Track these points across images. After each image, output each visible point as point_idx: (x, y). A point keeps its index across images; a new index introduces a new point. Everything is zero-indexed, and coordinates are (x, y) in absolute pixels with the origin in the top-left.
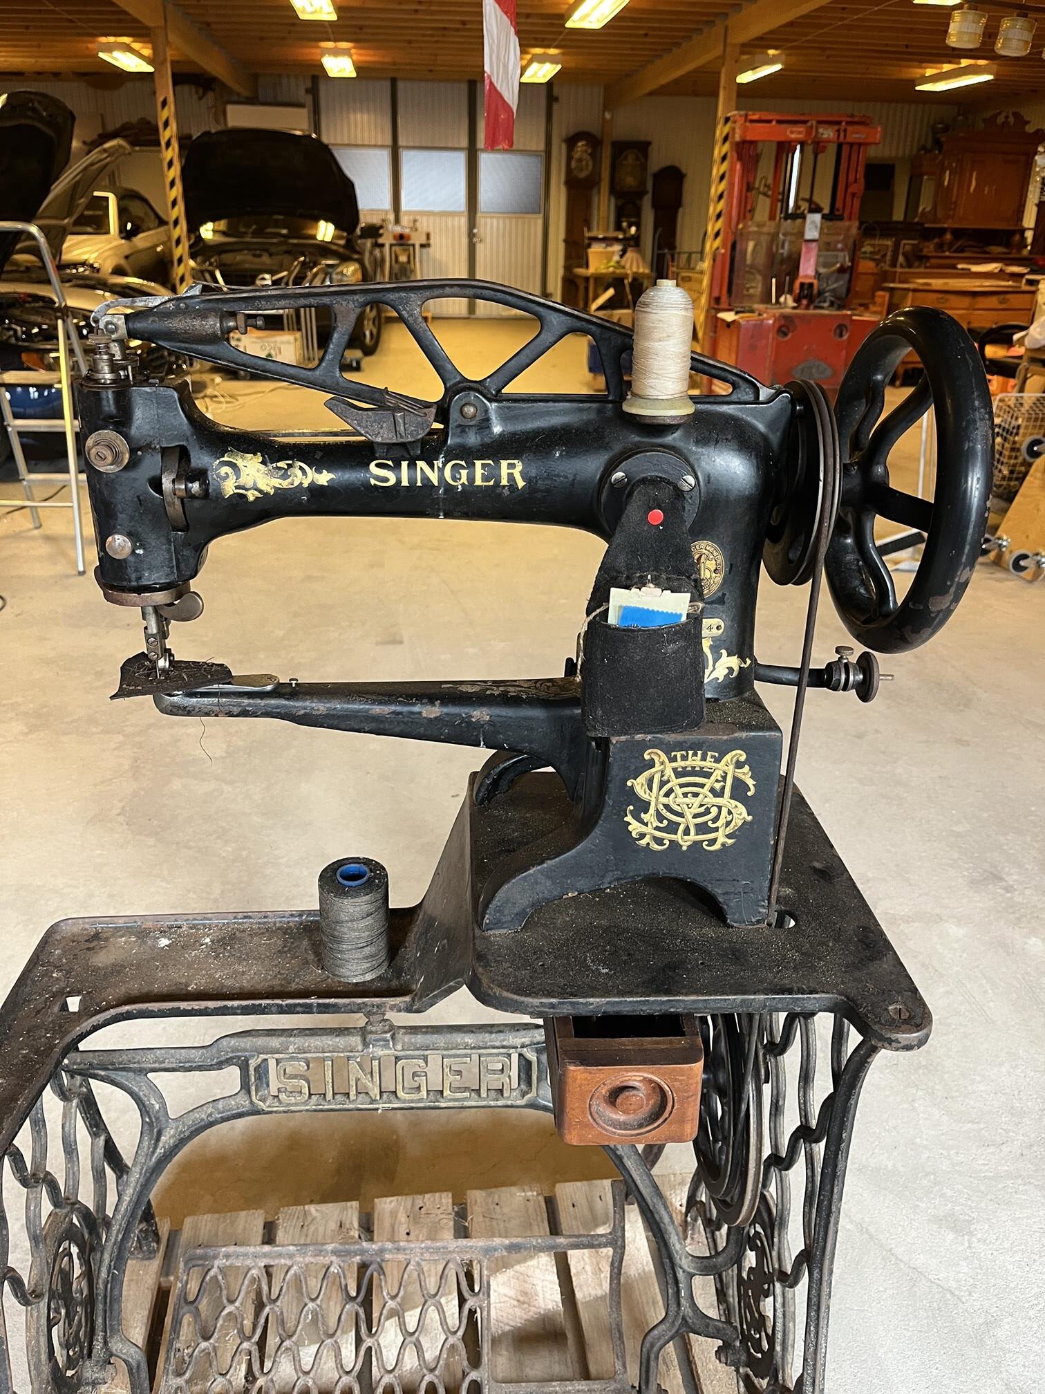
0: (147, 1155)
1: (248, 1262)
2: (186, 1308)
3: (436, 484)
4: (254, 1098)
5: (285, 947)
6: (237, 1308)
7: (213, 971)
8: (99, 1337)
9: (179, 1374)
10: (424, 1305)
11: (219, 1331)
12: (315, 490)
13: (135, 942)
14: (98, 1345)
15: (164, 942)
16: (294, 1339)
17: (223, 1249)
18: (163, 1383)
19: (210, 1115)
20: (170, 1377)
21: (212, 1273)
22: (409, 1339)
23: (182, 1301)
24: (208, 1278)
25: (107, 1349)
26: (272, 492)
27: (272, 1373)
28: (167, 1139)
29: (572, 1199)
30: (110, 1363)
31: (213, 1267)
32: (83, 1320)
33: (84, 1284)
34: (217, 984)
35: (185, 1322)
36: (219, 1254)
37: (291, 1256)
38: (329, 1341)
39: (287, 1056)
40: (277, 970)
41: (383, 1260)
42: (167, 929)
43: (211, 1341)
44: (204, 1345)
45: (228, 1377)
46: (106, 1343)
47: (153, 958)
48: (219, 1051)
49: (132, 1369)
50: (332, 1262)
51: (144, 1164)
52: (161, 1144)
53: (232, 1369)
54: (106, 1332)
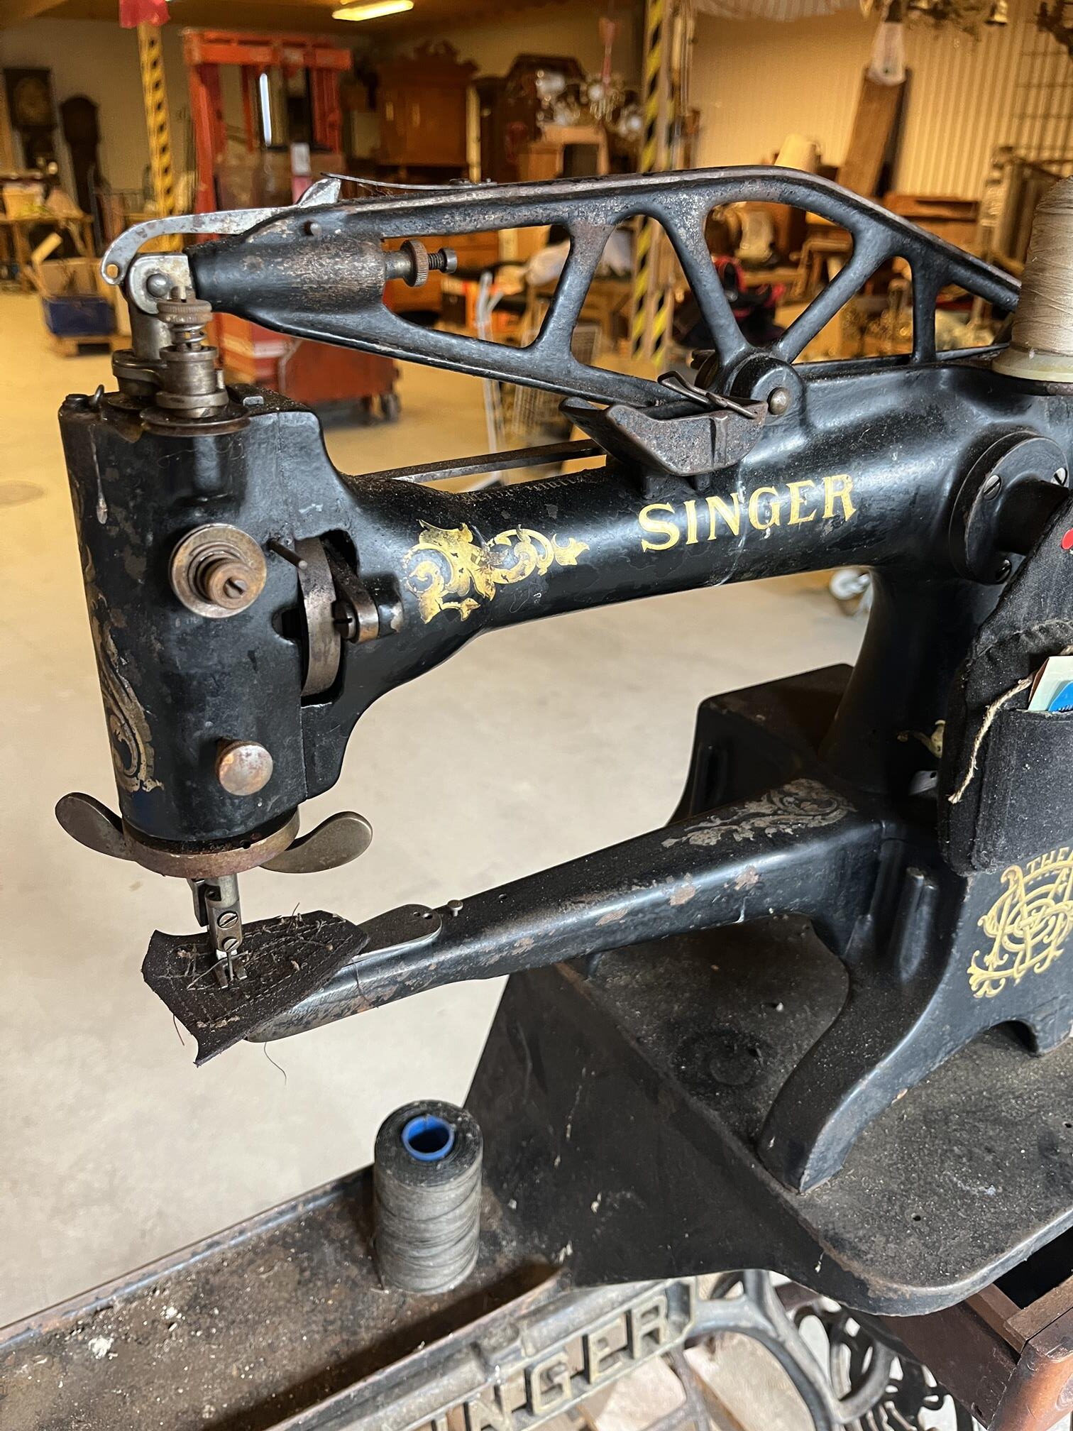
3: (736, 533)
5: (302, 1271)
7: (221, 1366)
12: (558, 575)
13: (49, 1366)
15: (101, 1346)
26: (492, 594)
34: (245, 1388)
40: (320, 1318)
42: (89, 1320)
47: (103, 1385)
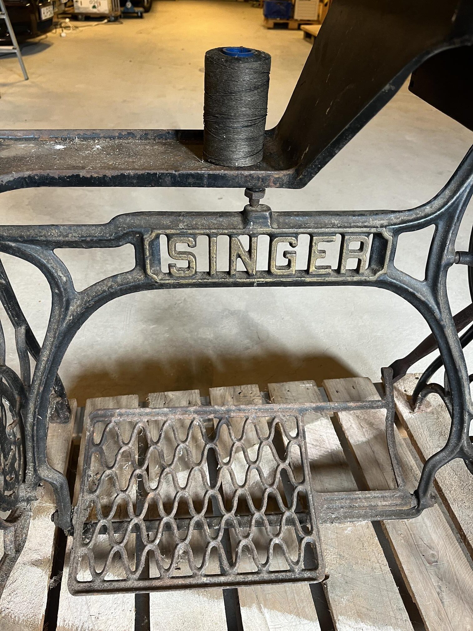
0: (59, 322)
1: (136, 419)
2: (93, 449)
4: (149, 272)
6: (130, 448)
8: (30, 467)
9: (92, 491)
10: (260, 444)
11: (118, 463)
14: (30, 473)
16: (172, 467)
17: (118, 411)
18: (80, 498)
19: (111, 287)
20: (85, 494)
21: (110, 426)
22: (252, 466)
23: (91, 444)
24: (108, 429)
25: (37, 476)
27: (159, 489)
28: (75, 307)
29: (335, 389)
30: (40, 485)
31: (111, 422)
32: (17, 455)
33: (16, 430)
35: (93, 459)
36: (115, 413)
37: (166, 415)
38: (196, 468)
39: (178, 232)
41: (229, 417)
43: (113, 469)
44: (108, 472)
45: (127, 493)
46: (35, 471)
48: (117, 227)
49: (57, 489)
50: (194, 418)
51: (57, 329)
52: (70, 313)
53: (130, 487)
54: (35, 463)
